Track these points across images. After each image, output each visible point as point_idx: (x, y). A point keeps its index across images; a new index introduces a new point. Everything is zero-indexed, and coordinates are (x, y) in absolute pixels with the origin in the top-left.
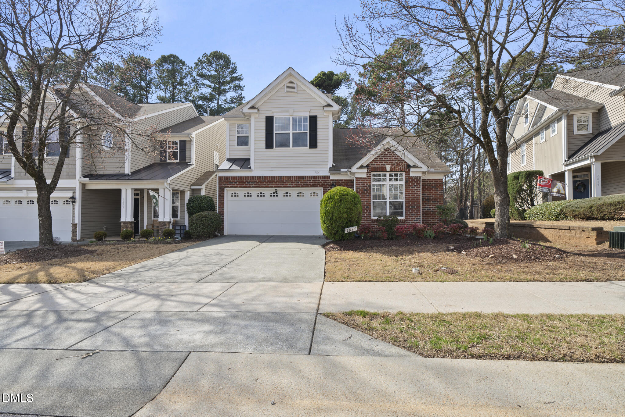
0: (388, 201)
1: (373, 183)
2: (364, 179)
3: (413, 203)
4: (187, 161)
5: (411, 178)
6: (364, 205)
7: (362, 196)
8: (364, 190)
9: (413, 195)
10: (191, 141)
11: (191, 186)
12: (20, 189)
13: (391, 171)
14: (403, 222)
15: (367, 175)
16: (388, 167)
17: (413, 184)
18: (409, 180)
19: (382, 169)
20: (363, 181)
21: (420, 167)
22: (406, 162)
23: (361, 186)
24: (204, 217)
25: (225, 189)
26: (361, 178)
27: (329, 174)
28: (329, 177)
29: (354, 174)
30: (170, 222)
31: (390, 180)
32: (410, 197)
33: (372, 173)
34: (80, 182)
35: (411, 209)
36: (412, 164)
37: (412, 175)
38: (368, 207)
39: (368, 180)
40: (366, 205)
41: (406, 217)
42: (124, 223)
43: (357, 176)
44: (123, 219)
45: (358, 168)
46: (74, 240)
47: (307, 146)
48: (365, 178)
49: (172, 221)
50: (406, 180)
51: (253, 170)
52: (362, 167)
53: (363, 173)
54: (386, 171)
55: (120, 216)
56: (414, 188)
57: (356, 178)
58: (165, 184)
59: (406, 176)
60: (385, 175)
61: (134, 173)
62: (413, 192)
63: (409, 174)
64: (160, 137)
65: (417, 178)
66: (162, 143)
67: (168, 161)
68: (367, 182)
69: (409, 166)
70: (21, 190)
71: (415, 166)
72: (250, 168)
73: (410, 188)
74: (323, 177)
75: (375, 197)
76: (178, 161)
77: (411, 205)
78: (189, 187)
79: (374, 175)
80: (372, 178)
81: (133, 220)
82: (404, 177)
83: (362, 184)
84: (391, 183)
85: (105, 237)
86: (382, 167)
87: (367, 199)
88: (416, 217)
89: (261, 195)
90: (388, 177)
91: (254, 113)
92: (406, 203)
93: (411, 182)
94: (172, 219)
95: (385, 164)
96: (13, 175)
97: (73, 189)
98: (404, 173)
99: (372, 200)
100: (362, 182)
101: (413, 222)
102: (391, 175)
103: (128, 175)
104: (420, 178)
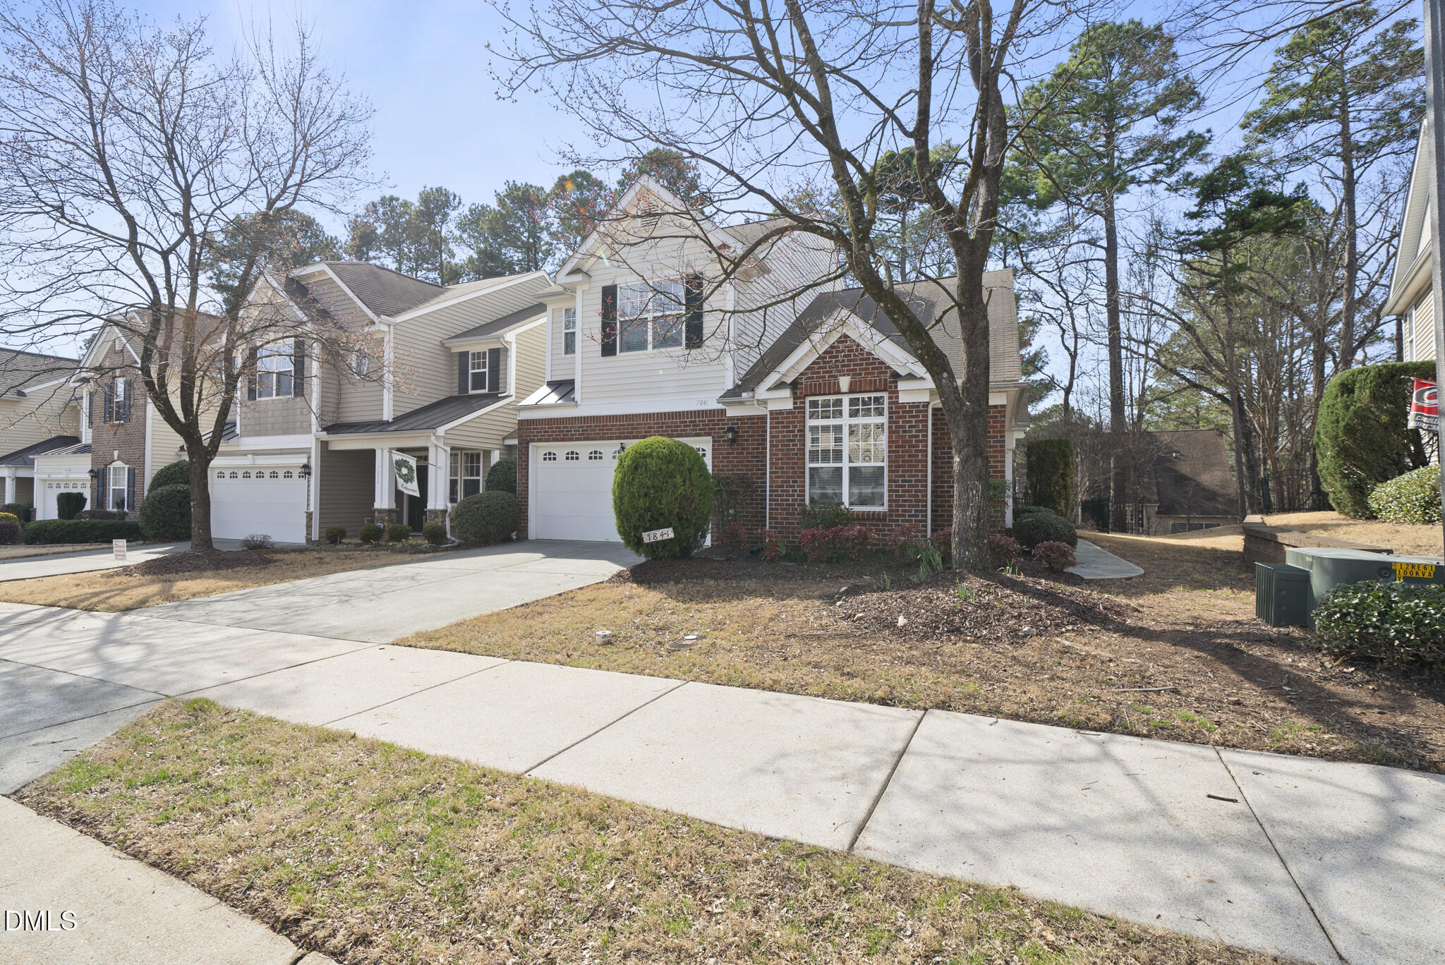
0: (845, 465)
1: (811, 423)
2: (787, 413)
3: (908, 471)
4: (501, 390)
5: (903, 406)
6: (788, 477)
7: (784, 455)
8: (788, 441)
9: (907, 451)
10: (506, 350)
11: (504, 439)
12: (244, 453)
13: (851, 391)
14: (879, 519)
15: (795, 403)
16: (844, 382)
17: (908, 422)
18: (898, 411)
19: (829, 388)
20: (786, 418)
21: (922, 378)
22: (889, 368)
23: (780, 432)
24: (477, 503)
25: (531, 445)
26: (780, 412)
27: (720, 406)
28: (723, 412)
29: (764, 402)
30: (445, 511)
31: (853, 414)
32: (899, 456)
33: (808, 399)
34: (317, 439)
35: (900, 486)
36: (903, 372)
37: (903, 399)
38: (796, 482)
39: (796, 417)
40: (792, 477)
41: (889, 506)
42: (380, 511)
43: (773, 406)
44: (377, 505)
45: (769, 389)
46: (308, 540)
47: (681, 344)
48: (789, 412)
49: (449, 510)
50: (890, 413)
51: (579, 403)
52: (780, 385)
53: (783, 401)
54: (839, 393)
55: (374, 500)
56: (911, 431)
57: (772, 412)
58: (433, 438)
59: (889, 403)
60: (839, 403)
61: (397, 420)
62: (907, 441)
63: (897, 397)
64: (459, 347)
65: (918, 406)
66: (464, 355)
67: (471, 392)
68: (794, 422)
69: (896, 376)
70: (246, 455)
71: (911, 377)
72: (574, 399)
73: (898, 432)
74: (712, 412)
75: (814, 456)
76: (486, 391)
77: (900, 476)
78: (501, 442)
79: (814, 404)
80: (808, 410)
81: (393, 506)
82: (886, 406)
83: (782, 427)
84: (854, 421)
85: (341, 538)
86: (830, 384)
87: (793, 463)
88: (913, 506)
89: (573, 456)
90: (846, 408)
91: (580, 283)
92: (889, 471)
93: (901, 417)
94: (449, 505)
95: (836, 376)
96: (238, 431)
97: (306, 451)
98: (885, 395)
99: (809, 465)
100: (783, 423)
101: (908, 521)
102: (853, 402)
103: (388, 423)
104: (926, 405)
